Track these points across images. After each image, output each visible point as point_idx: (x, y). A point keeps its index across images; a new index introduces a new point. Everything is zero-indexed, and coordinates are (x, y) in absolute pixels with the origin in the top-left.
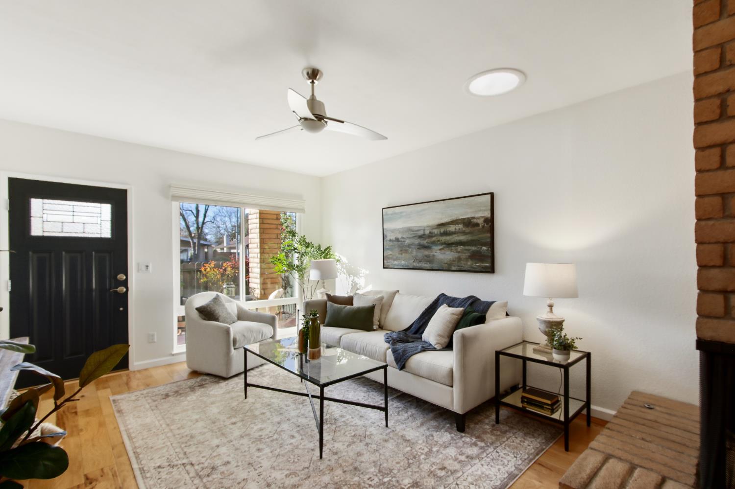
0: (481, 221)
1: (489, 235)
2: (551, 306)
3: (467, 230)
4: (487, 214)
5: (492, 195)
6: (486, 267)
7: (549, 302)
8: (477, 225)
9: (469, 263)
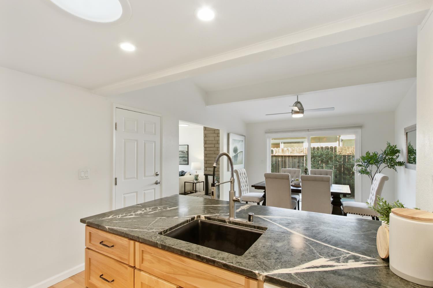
0: (185, 152)
1: (187, 155)
2: (196, 172)
3: (182, 154)
4: (187, 150)
5: (188, 145)
6: (186, 163)
7: (196, 171)
8: (185, 153)
9: (183, 162)
